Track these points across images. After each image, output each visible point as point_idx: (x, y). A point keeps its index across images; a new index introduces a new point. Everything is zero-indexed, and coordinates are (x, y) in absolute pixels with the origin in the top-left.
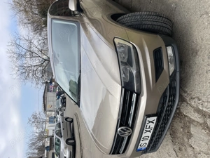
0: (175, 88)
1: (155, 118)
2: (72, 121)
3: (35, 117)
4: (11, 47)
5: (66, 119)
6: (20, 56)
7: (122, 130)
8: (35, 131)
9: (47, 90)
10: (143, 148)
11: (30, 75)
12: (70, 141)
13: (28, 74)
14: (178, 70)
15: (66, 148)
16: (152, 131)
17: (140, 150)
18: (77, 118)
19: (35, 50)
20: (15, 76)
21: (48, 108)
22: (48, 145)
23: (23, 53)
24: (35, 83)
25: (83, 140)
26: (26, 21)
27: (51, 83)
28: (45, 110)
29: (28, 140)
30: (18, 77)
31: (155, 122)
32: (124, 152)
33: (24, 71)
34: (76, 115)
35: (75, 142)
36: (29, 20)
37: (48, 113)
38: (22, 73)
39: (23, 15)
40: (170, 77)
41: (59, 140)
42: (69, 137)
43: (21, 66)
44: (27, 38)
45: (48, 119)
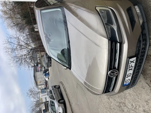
0: (145, 34)
1: (135, 58)
2: (59, 87)
3: (31, 91)
4: (6, 45)
5: (55, 87)
6: (13, 50)
7: (111, 72)
8: (33, 100)
9: (36, 71)
10: (127, 83)
11: (23, 61)
12: (61, 101)
13: (21, 61)
14: (145, 21)
15: (59, 106)
16: (133, 69)
17: (126, 85)
18: (63, 84)
19: (23, 44)
20: (12, 64)
21: (39, 83)
22: (44, 108)
23: (15, 48)
24: (27, 67)
25: (70, 98)
26: (12, 24)
27: (37, 65)
28: (37, 85)
29: (29, 108)
30: (15, 65)
31: (135, 61)
32: (113, 90)
33: (18, 60)
34: (61, 83)
35: (65, 101)
36: (14, 24)
37: (39, 87)
38: (17, 61)
39: (9, 21)
40: (141, 26)
41: (53, 102)
42: (60, 98)
43: (15, 57)
44: (15, 36)
45: (40, 90)
